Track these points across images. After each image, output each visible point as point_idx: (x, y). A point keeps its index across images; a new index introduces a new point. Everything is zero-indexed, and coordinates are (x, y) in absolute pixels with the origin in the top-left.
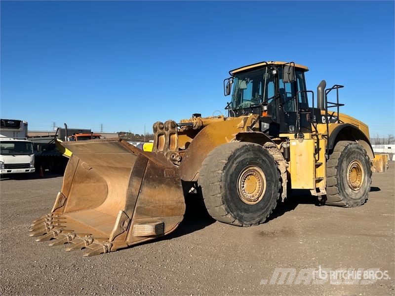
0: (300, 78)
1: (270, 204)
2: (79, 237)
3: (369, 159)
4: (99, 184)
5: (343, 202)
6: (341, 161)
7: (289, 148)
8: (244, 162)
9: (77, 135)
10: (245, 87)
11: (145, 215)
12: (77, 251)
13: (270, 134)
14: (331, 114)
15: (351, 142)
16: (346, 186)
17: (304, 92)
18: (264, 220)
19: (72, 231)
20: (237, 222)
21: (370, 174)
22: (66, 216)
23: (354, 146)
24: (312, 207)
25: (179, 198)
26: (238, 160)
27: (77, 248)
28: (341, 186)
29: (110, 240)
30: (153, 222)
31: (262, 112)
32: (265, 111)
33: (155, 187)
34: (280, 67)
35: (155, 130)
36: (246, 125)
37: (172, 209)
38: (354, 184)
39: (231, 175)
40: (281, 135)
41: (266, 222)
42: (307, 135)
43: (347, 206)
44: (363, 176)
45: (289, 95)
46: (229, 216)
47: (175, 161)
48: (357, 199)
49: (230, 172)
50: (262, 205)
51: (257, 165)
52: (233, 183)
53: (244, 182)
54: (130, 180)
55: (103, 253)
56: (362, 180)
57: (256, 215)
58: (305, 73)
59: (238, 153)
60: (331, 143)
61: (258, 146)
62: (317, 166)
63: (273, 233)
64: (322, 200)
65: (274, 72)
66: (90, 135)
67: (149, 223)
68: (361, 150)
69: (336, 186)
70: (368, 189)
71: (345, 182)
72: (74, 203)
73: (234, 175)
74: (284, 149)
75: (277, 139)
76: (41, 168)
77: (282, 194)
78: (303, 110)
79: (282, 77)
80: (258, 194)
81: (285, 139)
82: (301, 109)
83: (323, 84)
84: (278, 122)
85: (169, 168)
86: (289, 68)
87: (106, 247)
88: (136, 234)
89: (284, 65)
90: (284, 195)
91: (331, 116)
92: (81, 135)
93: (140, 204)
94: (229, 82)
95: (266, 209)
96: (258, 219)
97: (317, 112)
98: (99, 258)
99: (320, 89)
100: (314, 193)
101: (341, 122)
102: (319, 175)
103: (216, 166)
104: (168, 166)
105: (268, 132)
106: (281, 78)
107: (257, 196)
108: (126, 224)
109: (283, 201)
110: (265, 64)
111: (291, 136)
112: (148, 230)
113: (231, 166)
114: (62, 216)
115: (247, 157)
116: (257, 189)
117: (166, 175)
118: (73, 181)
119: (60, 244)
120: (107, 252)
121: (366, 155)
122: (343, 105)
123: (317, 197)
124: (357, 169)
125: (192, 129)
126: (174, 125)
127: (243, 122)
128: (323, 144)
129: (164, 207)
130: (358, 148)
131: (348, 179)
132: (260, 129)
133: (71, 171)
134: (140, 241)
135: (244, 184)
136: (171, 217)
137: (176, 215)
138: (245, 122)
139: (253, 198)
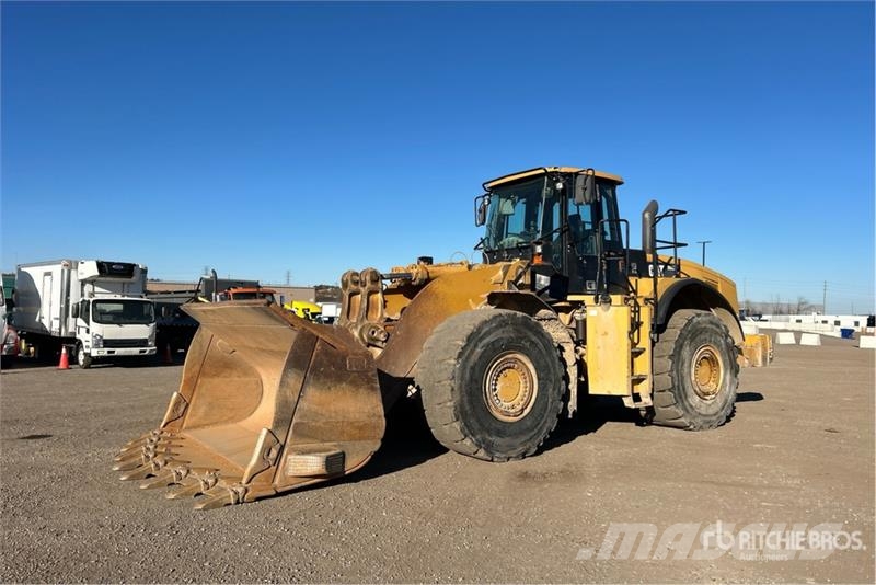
0: (607, 197)
1: (546, 422)
2: (194, 474)
3: (733, 342)
4: (247, 379)
5: (683, 420)
6: (679, 347)
7: (584, 321)
8: (497, 346)
9: (233, 291)
10: (511, 211)
11: (309, 437)
12: (187, 500)
13: (551, 295)
14: (666, 261)
15: (698, 311)
16: (690, 391)
17: (615, 221)
18: (534, 450)
19: (185, 463)
20: (482, 453)
21: (735, 369)
22: (186, 434)
23: (704, 319)
24: (630, 428)
25: (373, 408)
26: (485, 341)
27: (187, 494)
28: (679, 391)
29: (244, 481)
30: (325, 451)
31: (533, 256)
32: (539, 254)
33: (329, 388)
34: (570, 178)
35: (345, 284)
36: (507, 278)
37: (360, 428)
38: (706, 388)
39: (473, 368)
40: (570, 298)
41: (537, 454)
42: (616, 299)
43: (692, 427)
44: (722, 372)
45: (589, 227)
46: (468, 442)
47: (378, 340)
48: (711, 416)
49: (471, 363)
50: (529, 423)
51: (522, 350)
52: (476, 381)
53: (497, 380)
54: (283, 375)
55: (230, 504)
56: (721, 381)
57: (518, 441)
58: (618, 187)
59: (486, 329)
60: (662, 313)
61: (523, 317)
62: (635, 354)
63: (544, 476)
64: (646, 415)
65: (560, 186)
66: (255, 290)
67: (316, 452)
68: (718, 326)
69: (670, 390)
70: (732, 397)
71: (687, 384)
72: (201, 411)
73: (477, 369)
74: (577, 322)
75: (563, 304)
76: (168, 348)
77: (570, 404)
78: (612, 254)
79: (572, 195)
80: (522, 403)
81: (578, 305)
82: (609, 252)
83: (653, 207)
84: (565, 274)
85: (355, 354)
86: (585, 180)
87: (236, 493)
88: (291, 472)
89: (577, 174)
90: (573, 405)
91: (666, 264)
92: (240, 290)
93: (301, 417)
94: (483, 202)
95: (536, 431)
96: (521, 449)
97: (639, 256)
98: (221, 513)
99: (647, 215)
100: (628, 403)
101: (682, 276)
102: (638, 372)
103: (446, 351)
104: (356, 351)
105: (547, 292)
106: (571, 197)
107: (520, 407)
108: (275, 453)
109: (570, 417)
110: (542, 171)
111: (588, 299)
112: (313, 464)
113: (472, 352)
114: (178, 435)
115: (503, 336)
116: (521, 393)
117: (351, 367)
118: (201, 373)
119: (160, 485)
120: (238, 502)
121: (727, 336)
122: (685, 245)
123: (637, 410)
124: (712, 361)
125: (410, 284)
126: (376, 277)
127: (501, 273)
128: (646, 315)
129: (345, 424)
130: (711, 323)
131: (693, 379)
132: (532, 286)
133: (197, 354)
134: (300, 485)
135: (496, 385)
136: (357, 443)
137: (368, 438)
138: (505, 274)
139: (513, 411)
